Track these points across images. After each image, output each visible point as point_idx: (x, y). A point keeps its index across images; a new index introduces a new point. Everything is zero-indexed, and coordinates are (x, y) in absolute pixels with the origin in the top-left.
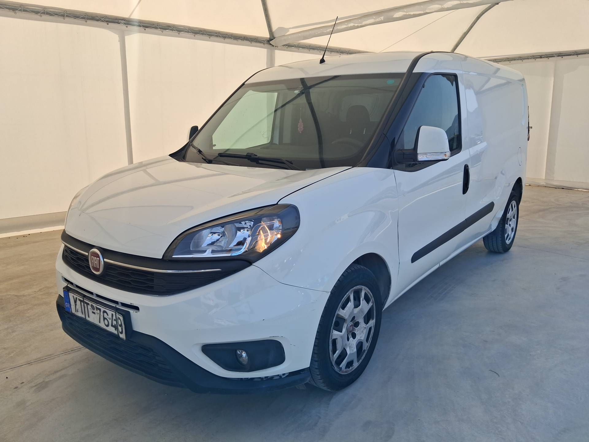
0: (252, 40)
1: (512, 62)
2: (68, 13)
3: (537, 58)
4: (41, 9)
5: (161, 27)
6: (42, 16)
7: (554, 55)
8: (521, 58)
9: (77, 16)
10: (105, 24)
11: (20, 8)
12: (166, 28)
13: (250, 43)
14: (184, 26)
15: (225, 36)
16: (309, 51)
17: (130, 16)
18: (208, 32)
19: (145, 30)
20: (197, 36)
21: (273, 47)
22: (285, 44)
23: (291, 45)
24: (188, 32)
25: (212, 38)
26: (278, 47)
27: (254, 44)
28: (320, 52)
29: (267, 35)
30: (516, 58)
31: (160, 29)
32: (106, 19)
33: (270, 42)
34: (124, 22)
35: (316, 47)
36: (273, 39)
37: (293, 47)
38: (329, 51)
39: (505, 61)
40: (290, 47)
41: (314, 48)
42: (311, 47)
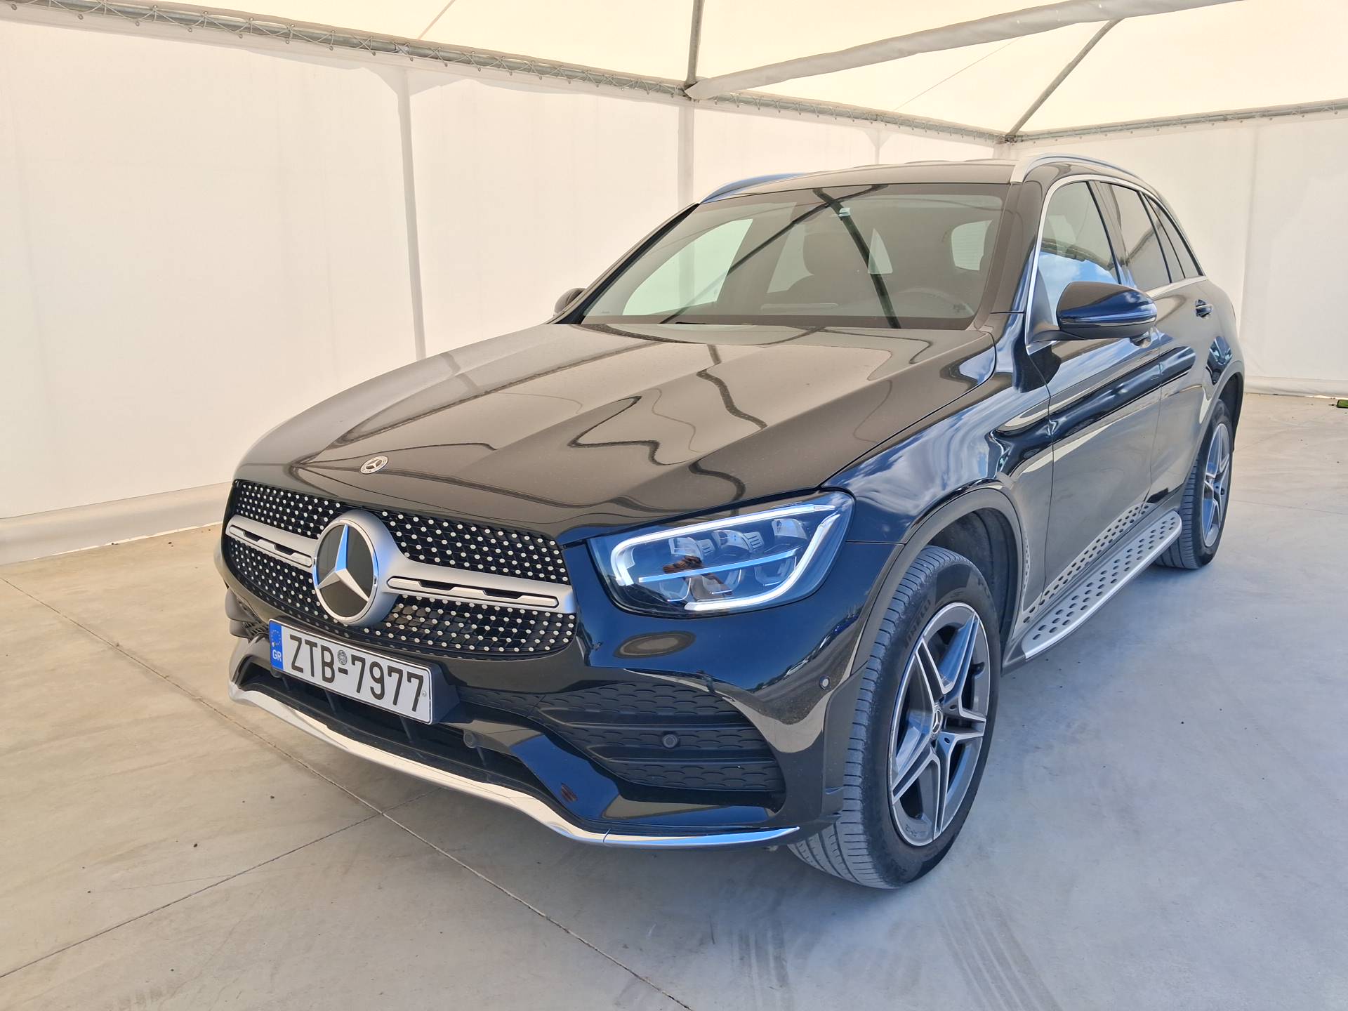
0: (650, 87)
1: (1163, 130)
2: (296, 29)
3: (1215, 120)
4: (244, 21)
5: (477, 59)
6: (244, 36)
7: (1253, 114)
8: (1184, 122)
9: (315, 35)
10: (368, 54)
11: (202, 19)
12: (487, 61)
13: (646, 93)
14: (523, 58)
15: (599, 78)
16: (759, 109)
17: (421, 36)
19: (446, 65)
20: (547, 79)
21: (688, 102)
22: (714, 95)
23: (725, 98)
24: (528, 70)
25: (575, 83)
26: (700, 102)
27: (653, 94)
28: (779, 112)
29: (682, 76)
30: (1172, 120)
31: (475, 65)
32: (374, 44)
33: (686, 91)
34: (407, 49)
35: (773, 101)
36: (691, 86)
37: (728, 100)
38: (797, 110)
39: (1144, 128)
40: (722, 101)
41: (770, 103)
42: (764, 102)
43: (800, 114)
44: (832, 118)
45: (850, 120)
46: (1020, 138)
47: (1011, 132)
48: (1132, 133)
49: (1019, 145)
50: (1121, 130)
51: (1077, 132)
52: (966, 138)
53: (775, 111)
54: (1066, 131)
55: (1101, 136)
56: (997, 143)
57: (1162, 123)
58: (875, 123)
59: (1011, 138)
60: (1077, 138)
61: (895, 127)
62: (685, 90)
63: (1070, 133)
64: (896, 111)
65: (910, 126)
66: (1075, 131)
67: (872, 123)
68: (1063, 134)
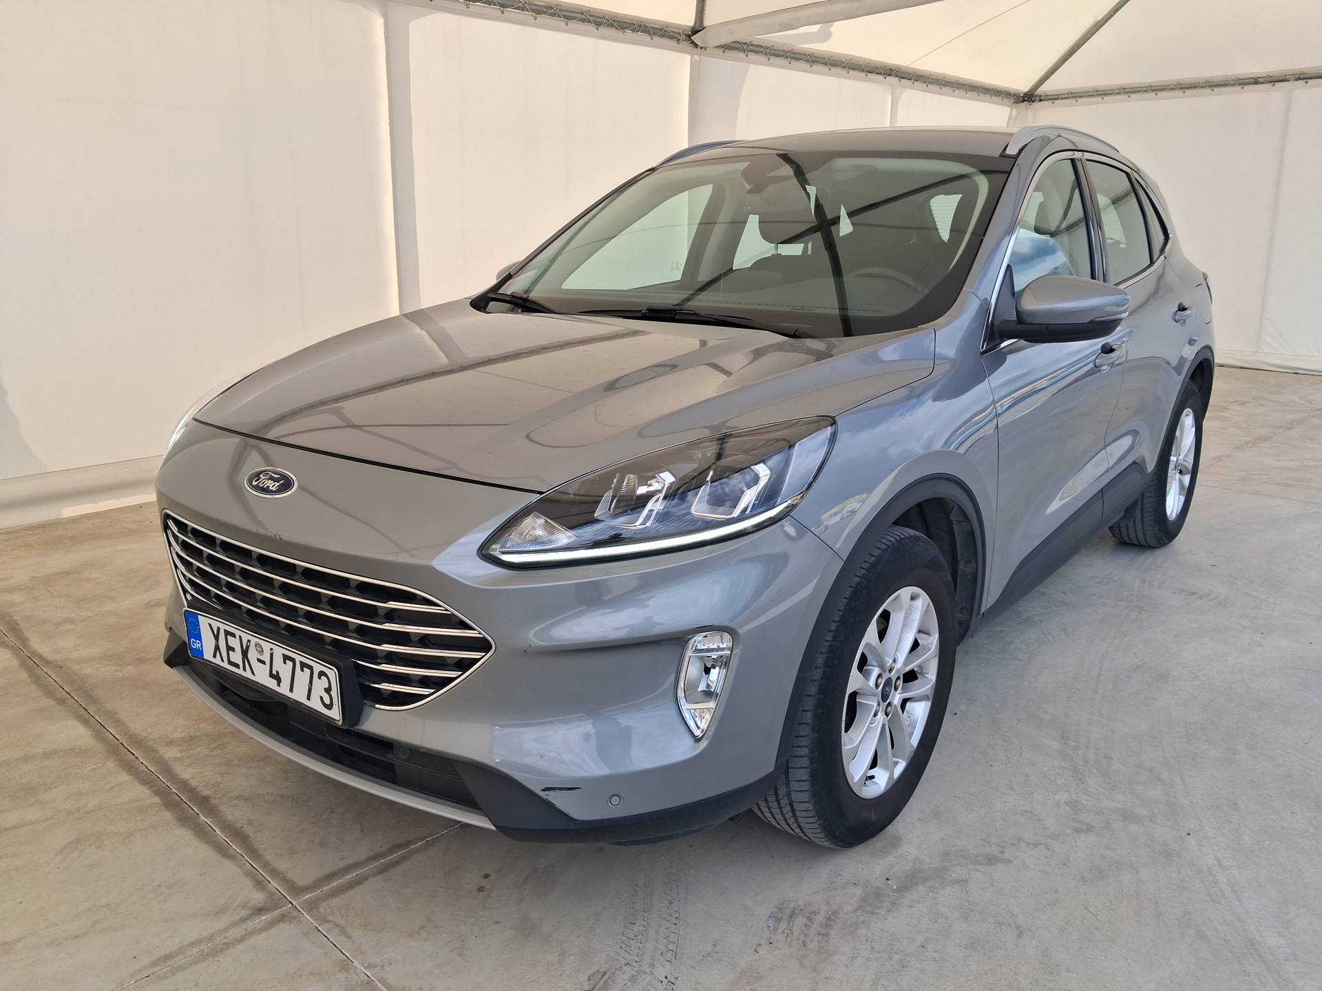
0: (655, 31)
1: (1188, 92)
3: (1246, 84)
7: (1288, 77)
8: (1211, 85)
13: (649, 37)
15: (599, 20)
16: (769, 59)
18: (565, 11)
19: (432, 1)
20: (541, 18)
21: (696, 49)
22: (724, 43)
23: (734, 45)
24: (523, 9)
25: (572, 25)
26: (707, 49)
27: (657, 40)
28: (790, 63)
29: (689, 20)
30: (1199, 83)
31: (462, 1)
33: (692, 38)
35: (785, 51)
36: (699, 31)
37: (736, 49)
38: (808, 61)
39: (1172, 89)
40: (730, 49)
41: (780, 53)
42: (774, 52)
43: (811, 66)
44: (844, 72)
45: (862, 75)
46: (1039, 98)
47: (1028, 92)
48: (1157, 95)
49: (1037, 105)
50: (1145, 91)
51: (1099, 93)
52: (982, 96)
53: (785, 62)
54: (1089, 92)
55: (1125, 97)
56: (1015, 103)
57: (1189, 86)
58: (888, 78)
59: (1029, 97)
60: (1099, 99)
61: (909, 83)
62: (690, 37)
63: (1092, 94)
64: (911, 66)
65: (925, 82)
66: (1097, 91)
67: (885, 78)
68: (1084, 94)
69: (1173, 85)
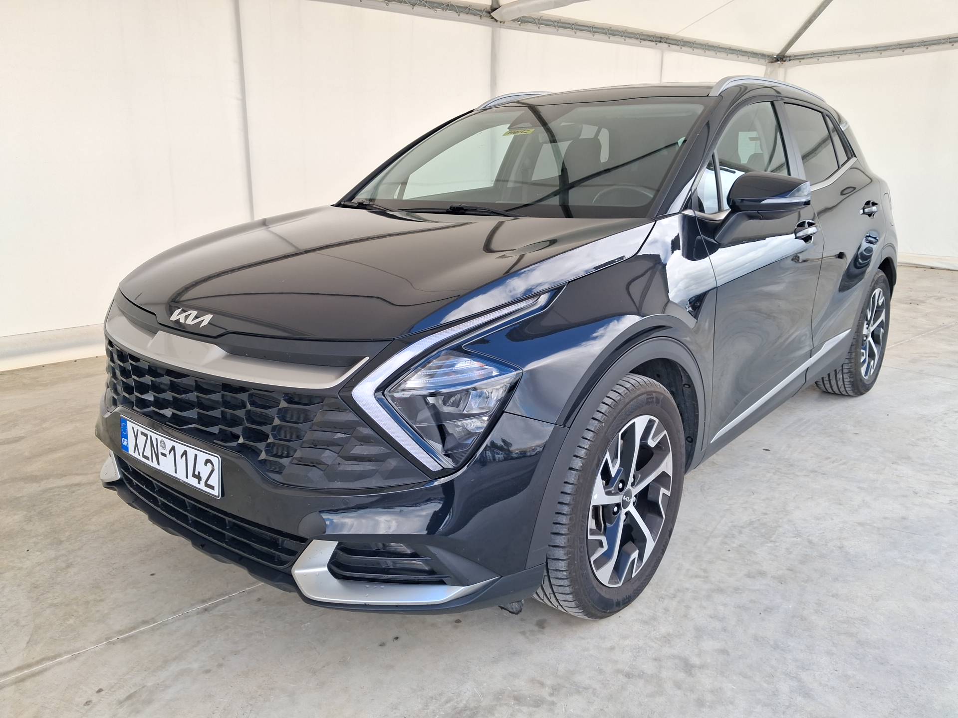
0: (460, 9)
1: (907, 51)
3: (955, 42)
8: (925, 43)
13: (456, 14)
16: (557, 30)
20: (365, 1)
21: (495, 23)
22: (516, 17)
23: (527, 19)
25: (392, 5)
26: (504, 23)
27: (463, 16)
28: (575, 33)
30: (915, 44)
33: (491, 14)
35: (569, 24)
36: (495, 9)
37: (529, 22)
38: (591, 32)
39: (892, 49)
40: (525, 23)
41: (567, 26)
42: (562, 25)
43: (593, 36)
44: (621, 39)
45: (637, 42)
46: (788, 59)
47: (780, 54)
48: (881, 54)
49: (787, 63)
50: (872, 51)
52: (740, 57)
53: (571, 32)
54: (827, 52)
55: (856, 56)
56: (769, 63)
57: (906, 46)
58: (659, 44)
59: (781, 58)
60: (836, 58)
61: (678, 48)
63: (830, 54)
64: (677, 35)
65: (691, 47)
66: (834, 52)
67: (656, 44)
68: (824, 55)
69: (895, 45)
